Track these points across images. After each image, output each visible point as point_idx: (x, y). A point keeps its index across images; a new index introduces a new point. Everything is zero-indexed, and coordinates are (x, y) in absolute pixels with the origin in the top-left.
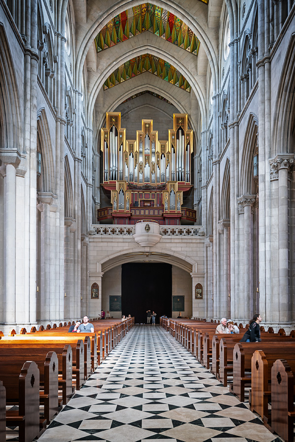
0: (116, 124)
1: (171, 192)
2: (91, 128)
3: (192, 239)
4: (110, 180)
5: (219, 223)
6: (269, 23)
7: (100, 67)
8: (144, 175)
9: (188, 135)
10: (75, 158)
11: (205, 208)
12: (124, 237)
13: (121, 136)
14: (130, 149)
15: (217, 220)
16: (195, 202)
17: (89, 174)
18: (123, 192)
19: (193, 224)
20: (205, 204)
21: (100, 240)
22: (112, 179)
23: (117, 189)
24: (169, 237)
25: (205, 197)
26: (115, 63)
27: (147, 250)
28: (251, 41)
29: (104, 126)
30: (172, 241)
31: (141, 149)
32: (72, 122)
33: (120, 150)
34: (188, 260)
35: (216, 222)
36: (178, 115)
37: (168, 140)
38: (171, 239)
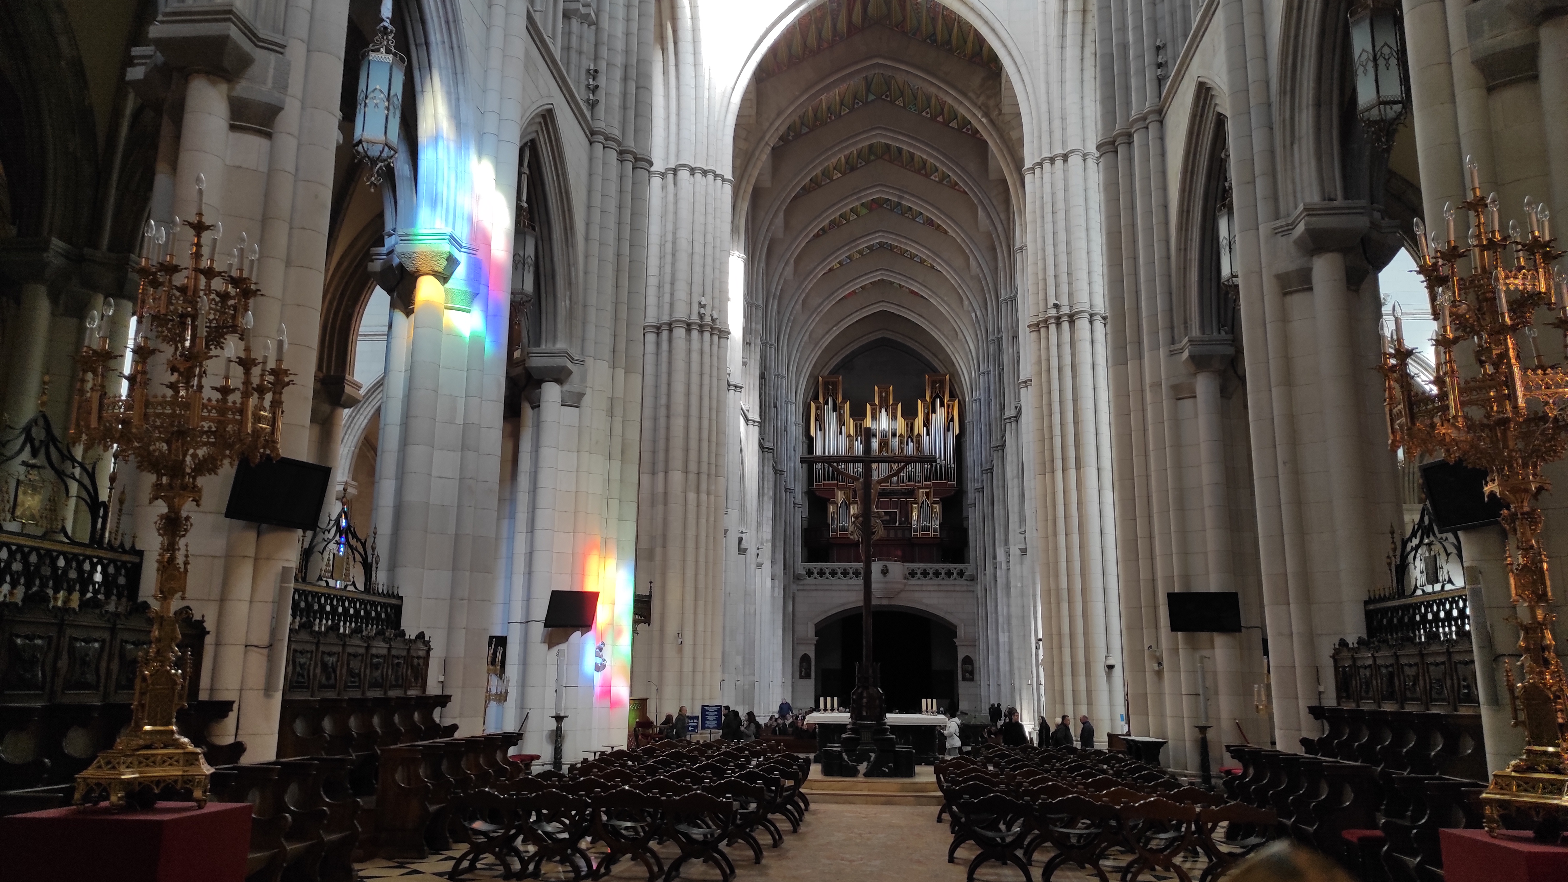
0: (835, 393)
1: (922, 503)
3: (954, 585)
4: (824, 480)
9: (950, 407)
12: (851, 582)
13: (842, 411)
14: (856, 431)
19: (956, 561)
21: (814, 588)
22: (828, 480)
24: (919, 582)
29: (815, 397)
30: (924, 588)
33: (839, 433)
34: (949, 618)
36: (934, 375)
37: (917, 416)
38: (922, 585)
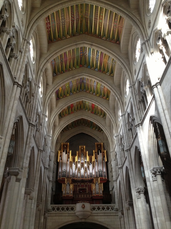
0: (66, 148)
1: (96, 183)
2: (54, 151)
3: (110, 213)
4: (62, 177)
5: (126, 203)
6: (138, 110)
7: (60, 124)
8: (80, 174)
9: (103, 152)
10: (45, 167)
11: (117, 193)
12: (70, 212)
13: (69, 154)
14: (73, 160)
15: (125, 201)
16: (111, 189)
17: (51, 175)
18: (69, 184)
19: (110, 203)
20: (116, 191)
21: (55, 215)
22: (63, 177)
23: (65, 183)
24: (97, 212)
25: (116, 186)
26: (67, 122)
27: (83, 221)
28: (131, 115)
29: (60, 149)
30: (99, 214)
31: (79, 160)
32: (45, 149)
33: (68, 161)
34: (109, 227)
35: (124, 202)
36: (98, 143)
37: (93, 155)
38: (98, 213)
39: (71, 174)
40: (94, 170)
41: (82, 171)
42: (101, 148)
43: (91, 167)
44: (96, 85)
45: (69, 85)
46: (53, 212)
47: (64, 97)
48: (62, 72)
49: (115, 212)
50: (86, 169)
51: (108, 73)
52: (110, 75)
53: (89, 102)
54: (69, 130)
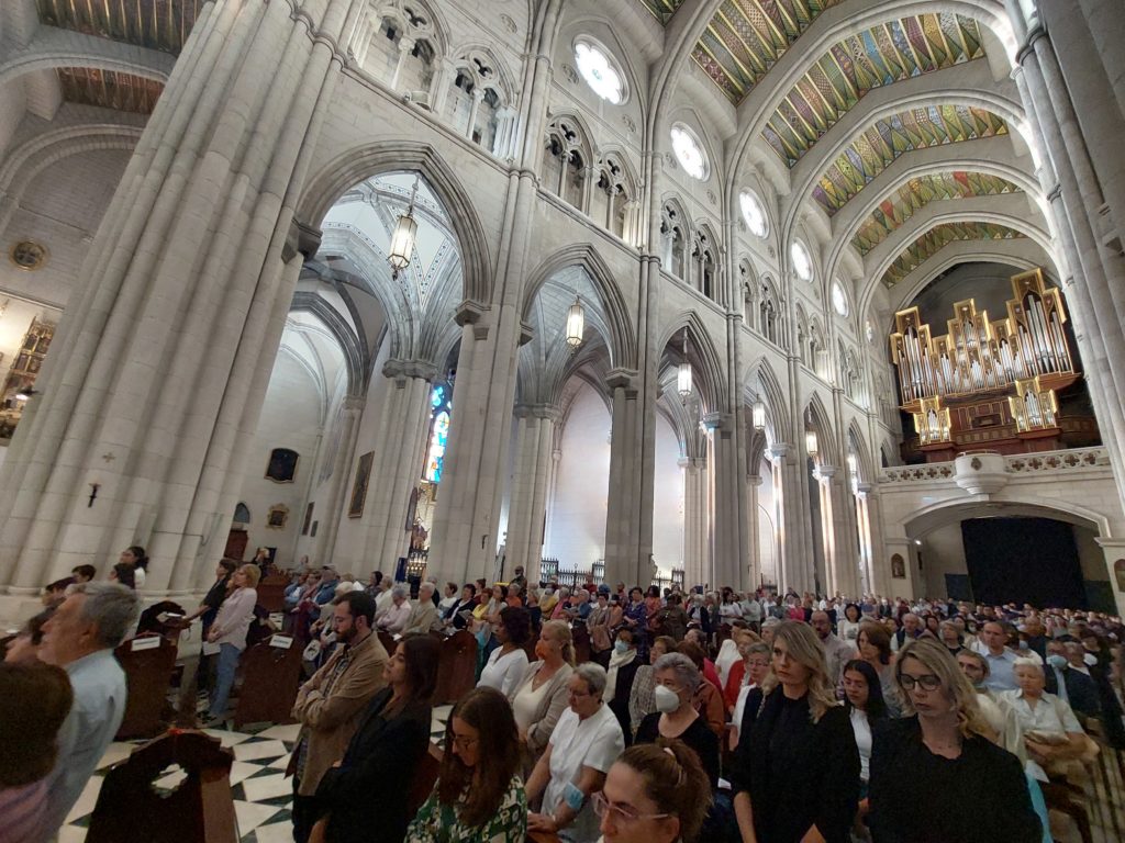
0: (913, 323)
1: (1027, 395)
3: (1083, 473)
4: (914, 398)
7: (869, 270)
8: (971, 381)
9: (1050, 297)
12: (938, 481)
13: (923, 336)
14: (940, 350)
18: (934, 412)
21: (897, 489)
22: (918, 397)
23: (923, 410)
24: (1029, 473)
27: (984, 499)
30: (1036, 480)
31: (960, 344)
36: (1021, 275)
37: (1007, 317)
38: (1033, 477)
39: (940, 385)
40: (1018, 358)
41: (977, 371)
42: (1036, 288)
43: (1006, 351)
44: (936, 114)
45: (850, 162)
46: (893, 484)
47: (848, 199)
48: (811, 143)
49: (1099, 468)
50: (987, 361)
51: (962, 55)
52: (970, 60)
53: (941, 173)
54: (910, 271)
